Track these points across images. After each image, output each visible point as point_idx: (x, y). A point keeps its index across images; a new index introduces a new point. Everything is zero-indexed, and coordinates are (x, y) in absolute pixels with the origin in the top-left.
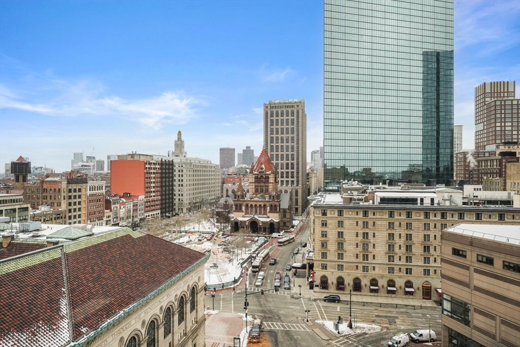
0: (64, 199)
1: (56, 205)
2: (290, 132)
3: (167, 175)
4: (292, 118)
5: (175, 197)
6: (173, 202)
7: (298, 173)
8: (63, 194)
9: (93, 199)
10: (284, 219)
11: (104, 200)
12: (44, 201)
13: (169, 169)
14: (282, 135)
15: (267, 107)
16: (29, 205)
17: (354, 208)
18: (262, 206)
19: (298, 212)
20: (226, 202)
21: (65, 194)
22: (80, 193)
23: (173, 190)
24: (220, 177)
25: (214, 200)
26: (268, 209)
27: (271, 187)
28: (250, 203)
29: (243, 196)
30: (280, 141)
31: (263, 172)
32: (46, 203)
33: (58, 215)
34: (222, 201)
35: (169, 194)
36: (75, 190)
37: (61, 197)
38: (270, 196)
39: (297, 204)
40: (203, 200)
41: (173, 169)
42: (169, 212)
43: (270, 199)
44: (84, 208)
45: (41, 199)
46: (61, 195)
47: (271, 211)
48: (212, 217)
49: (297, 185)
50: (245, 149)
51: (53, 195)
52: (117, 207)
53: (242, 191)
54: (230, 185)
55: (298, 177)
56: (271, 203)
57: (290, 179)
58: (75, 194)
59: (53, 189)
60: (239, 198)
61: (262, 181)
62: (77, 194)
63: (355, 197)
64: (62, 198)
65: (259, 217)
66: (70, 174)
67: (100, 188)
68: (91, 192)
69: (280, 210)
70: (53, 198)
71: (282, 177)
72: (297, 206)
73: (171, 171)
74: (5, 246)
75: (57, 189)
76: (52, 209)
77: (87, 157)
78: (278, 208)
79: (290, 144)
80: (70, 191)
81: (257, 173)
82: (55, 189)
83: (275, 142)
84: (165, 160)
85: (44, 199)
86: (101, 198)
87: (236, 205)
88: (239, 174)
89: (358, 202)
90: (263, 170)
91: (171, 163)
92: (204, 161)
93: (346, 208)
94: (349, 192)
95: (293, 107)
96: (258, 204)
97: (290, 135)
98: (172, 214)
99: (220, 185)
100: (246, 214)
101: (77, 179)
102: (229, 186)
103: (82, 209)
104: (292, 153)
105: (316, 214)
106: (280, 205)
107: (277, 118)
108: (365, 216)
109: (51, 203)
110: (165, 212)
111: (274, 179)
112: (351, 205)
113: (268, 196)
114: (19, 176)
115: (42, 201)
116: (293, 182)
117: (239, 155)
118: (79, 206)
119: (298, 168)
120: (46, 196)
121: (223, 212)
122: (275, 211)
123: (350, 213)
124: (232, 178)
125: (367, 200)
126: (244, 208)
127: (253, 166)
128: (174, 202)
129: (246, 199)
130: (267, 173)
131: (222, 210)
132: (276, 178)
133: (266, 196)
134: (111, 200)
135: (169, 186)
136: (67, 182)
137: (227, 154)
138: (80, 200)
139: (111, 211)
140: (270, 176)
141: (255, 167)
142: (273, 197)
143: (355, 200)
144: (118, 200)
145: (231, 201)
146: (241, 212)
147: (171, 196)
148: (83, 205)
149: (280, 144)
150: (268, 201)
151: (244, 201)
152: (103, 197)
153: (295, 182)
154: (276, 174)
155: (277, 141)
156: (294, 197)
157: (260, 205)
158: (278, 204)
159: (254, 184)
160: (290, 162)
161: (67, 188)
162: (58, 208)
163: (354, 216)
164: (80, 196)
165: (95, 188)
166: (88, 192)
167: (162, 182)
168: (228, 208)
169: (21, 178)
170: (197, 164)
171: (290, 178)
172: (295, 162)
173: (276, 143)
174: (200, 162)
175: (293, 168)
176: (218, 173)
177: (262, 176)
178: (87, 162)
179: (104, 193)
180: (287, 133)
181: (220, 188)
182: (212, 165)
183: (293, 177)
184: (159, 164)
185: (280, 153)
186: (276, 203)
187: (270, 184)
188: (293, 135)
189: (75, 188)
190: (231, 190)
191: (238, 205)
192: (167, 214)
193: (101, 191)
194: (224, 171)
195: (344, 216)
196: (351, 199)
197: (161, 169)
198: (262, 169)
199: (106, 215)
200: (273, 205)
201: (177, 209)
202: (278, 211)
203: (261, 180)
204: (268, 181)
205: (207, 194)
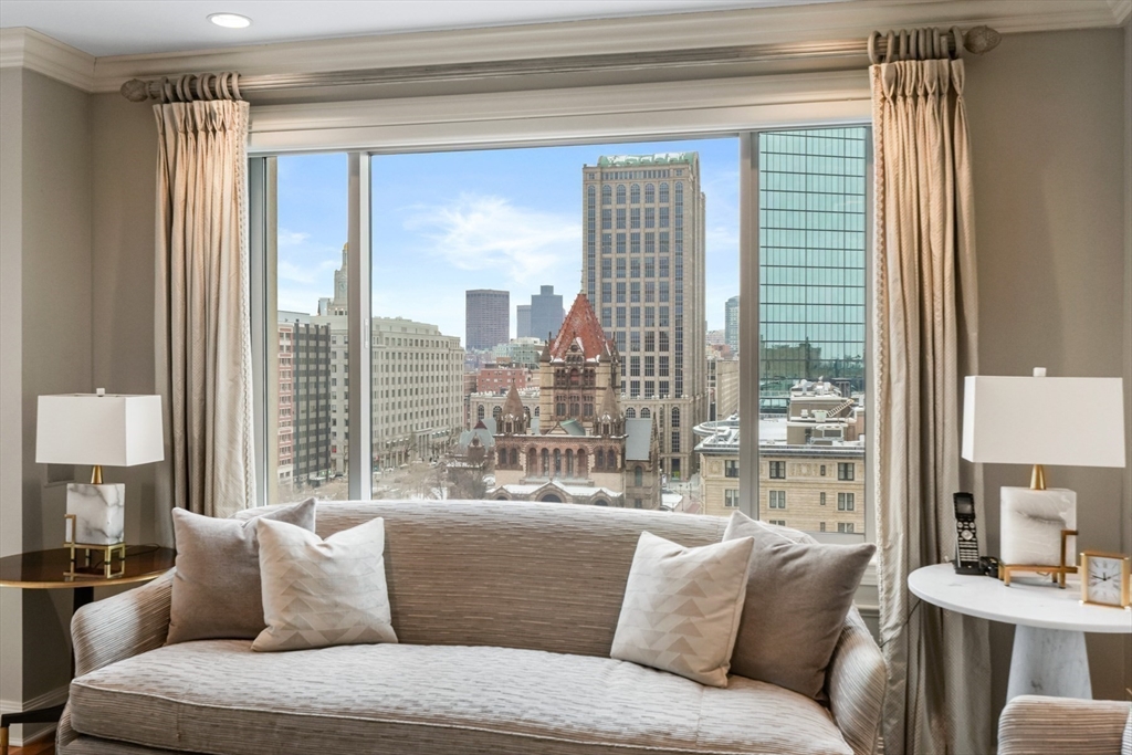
2: (657, 245)
3: (312, 367)
4: (664, 205)
5: (333, 429)
6: (327, 442)
7: (679, 360)
10: (636, 490)
13: (317, 350)
14: (634, 255)
15: (592, 175)
17: (814, 456)
18: (575, 452)
19: (679, 470)
20: (475, 442)
23: (327, 408)
24: (461, 373)
25: (447, 438)
26: (592, 459)
27: (600, 398)
28: (540, 446)
29: (520, 427)
30: (628, 271)
31: (579, 358)
34: (464, 440)
35: (317, 421)
38: (597, 426)
39: (676, 448)
40: (413, 437)
41: (327, 349)
42: (317, 469)
43: (596, 433)
47: (599, 468)
48: (438, 485)
49: (678, 396)
50: (539, 293)
53: (517, 410)
54: (489, 394)
55: (679, 373)
56: (599, 444)
57: (657, 378)
60: (509, 429)
61: (576, 383)
63: (819, 426)
65: (566, 484)
69: (623, 465)
71: (635, 372)
72: (676, 455)
73: (322, 355)
78: (619, 457)
79: (656, 280)
81: (560, 360)
83: (614, 275)
84: (307, 325)
87: (502, 451)
88: (518, 365)
89: (827, 439)
90: (578, 353)
91: (322, 332)
92: (418, 326)
93: (791, 455)
94: (805, 412)
95: (665, 174)
96: (563, 447)
97: (657, 255)
98: (327, 476)
99: (461, 394)
100: (528, 476)
102: (487, 396)
104: (663, 304)
105: (712, 472)
106: (624, 450)
107: (620, 206)
108: (846, 478)
110: (307, 470)
111: (610, 376)
112: (808, 448)
113: (591, 424)
116: (664, 386)
117: (521, 309)
119: (679, 347)
121: (466, 469)
122: (611, 468)
123: (804, 470)
124: (498, 375)
125: (850, 434)
126: (523, 459)
127: (552, 342)
128: (333, 443)
129: (529, 435)
130: (589, 360)
131: (465, 465)
132: (614, 375)
133: (585, 424)
135: (318, 397)
137: (485, 306)
140: (597, 370)
141: (557, 344)
142: (606, 427)
143: (819, 433)
145: (489, 438)
146: (515, 469)
147: (322, 426)
149: (628, 280)
150: (590, 440)
151: (525, 439)
153: (672, 388)
154: (614, 362)
155: (621, 272)
156: (669, 429)
157: (569, 451)
158: (618, 446)
159: (552, 391)
160: (656, 330)
163: (816, 477)
167: (297, 386)
168: (482, 459)
170: (396, 337)
171: (657, 374)
172: (671, 330)
173: (618, 276)
174: (404, 329)
175: (664, 347)
176: (455, 362)
177: (574, 370)
180: (650, 249)
181: (461, 404)
182: (440, 339)
183: (664, 372)
184: (288, 335)
185: (628, 305)
186: (613, 444)
187: (598, 392)
188: (664, 254)
190: (491, 408)
191: (509, 451)
192: (313, 476)
194: (479, 357)
195: (787, 478)
196: (808, 431)
197: (297, 349)
198: (574, 349)
200: (606, 450)
201: (340, 462)
202: (619, 466)
203: (572, 380)
204: (593, 383)
205: (426, 419)
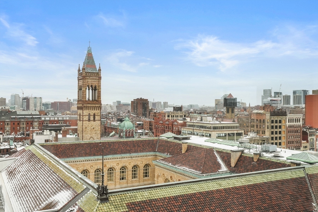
0: (268, 128)
1: (261, 132)
8: (266, 124)
9: (291, 130)
11: (302, 132)
12: (252, 129)
16: (243, 132)
21: (269, 124)
22: (280, 124)
32: (254, 131)
33: (263, 141)
36: (276, 122)
37: (265, 126)
44: (284, 137)
45: (249, 127)
46: (265, 125)
51: (259, 124)
52: (313, 139)
58: (276, 124)
59: (259, 120)
62: (278, 124)
64: (266, 128)
66: (264, 108)
67: (298, 120)
68: (290, 123)
70: (259, 127)
74: (255, 160)
75: (262, 120)
76: (258, 136)
77: (275, 93)
80: (272, 122)
82: (260, 120)
85: (252, 127)
86: (299, 129)
101: (278, 112)
103: (282, 138)
109: (258, 131)
114: (229, 109)
115: (250, 129)
118: (280, 135)
120: (254, 125)
134: (308, 132)
136: (270, 114)
138: (280, 130)
139: (308, 142)
144: (315, 132)
148: (283, 135)
152: (300, 129)
161: (270, 119)
162: (262, 135)
164: (280, 127)
165: (293, 120)
166: (287, 123)
169: (230, 110)
178: (275, 97)
179: (301, 125)
189: (276, 119)
193: (298, 123)
199: (303, 145)
